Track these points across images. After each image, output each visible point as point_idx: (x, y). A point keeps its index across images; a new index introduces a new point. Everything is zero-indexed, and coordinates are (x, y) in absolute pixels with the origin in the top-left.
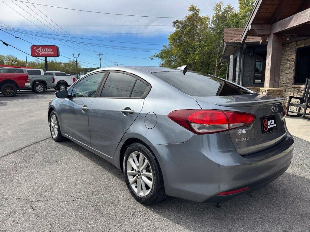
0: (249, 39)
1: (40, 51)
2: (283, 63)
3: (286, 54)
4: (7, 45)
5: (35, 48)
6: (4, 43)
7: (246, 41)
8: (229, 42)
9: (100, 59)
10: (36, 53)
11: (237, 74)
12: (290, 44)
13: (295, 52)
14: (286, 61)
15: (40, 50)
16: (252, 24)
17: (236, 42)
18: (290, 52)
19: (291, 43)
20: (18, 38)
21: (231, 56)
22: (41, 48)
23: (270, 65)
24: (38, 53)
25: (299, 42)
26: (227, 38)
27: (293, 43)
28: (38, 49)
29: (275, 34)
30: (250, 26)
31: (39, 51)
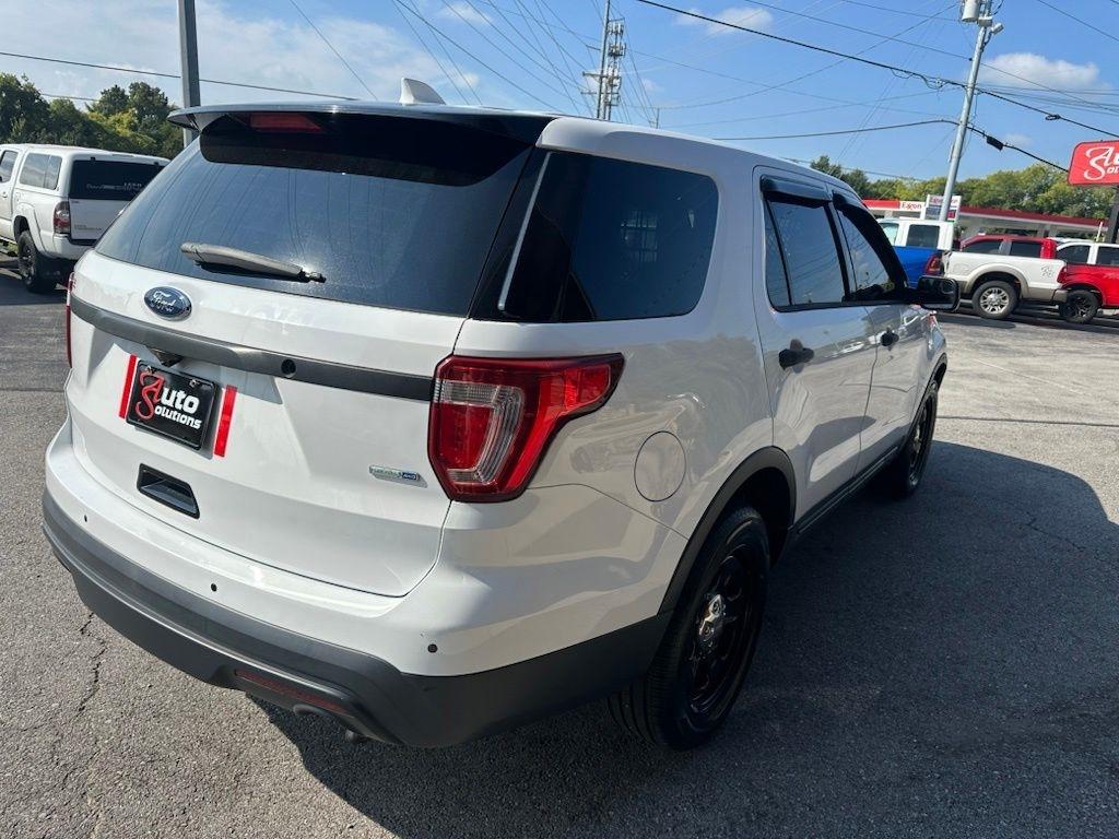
1: (1106, 164)
4: (999, 145)
5: (1088, 153)
6: (993, 142)
10: (1086, 175)
15: (1107, 159)
20: (1057, 117)
22: (1111, 150)
24: (1094, 172)
28: (1101, 157)
31: (1100, 162)
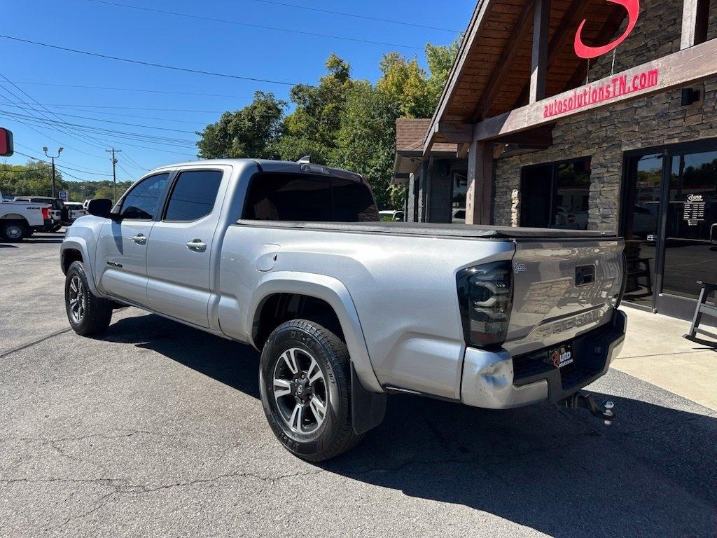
0: (440, 147)
2: (500, 193)
3: (504, 176)
7: (432, 150)
8: (403, 150)
9: (115, 162)
11: (420, 210)
12: (511, 159)
13: (518, 175)
14: (505, 189)
16: (440, 122)
17: (415, 150)
18: (511, 174)
19: (512, 157)
21: (411, 174)
23: (473, 197)
25: (524, 157)
26: (402, 137)
27: (514, 157)
29: (480, 142)
30: (438, 124)
